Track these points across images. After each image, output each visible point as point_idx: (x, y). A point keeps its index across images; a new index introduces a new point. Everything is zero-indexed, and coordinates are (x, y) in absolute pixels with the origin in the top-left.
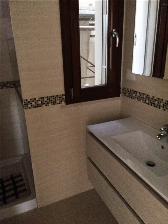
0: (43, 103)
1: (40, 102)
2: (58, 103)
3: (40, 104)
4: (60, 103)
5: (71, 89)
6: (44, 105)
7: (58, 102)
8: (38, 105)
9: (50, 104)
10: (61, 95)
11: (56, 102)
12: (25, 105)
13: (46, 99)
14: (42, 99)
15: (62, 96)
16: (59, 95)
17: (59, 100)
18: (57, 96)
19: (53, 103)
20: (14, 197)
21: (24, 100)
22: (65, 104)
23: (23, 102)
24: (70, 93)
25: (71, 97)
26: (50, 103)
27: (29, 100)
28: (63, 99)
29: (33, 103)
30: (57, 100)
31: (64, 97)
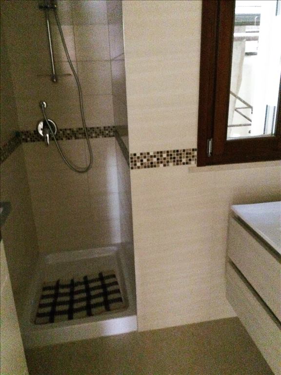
0: (160, 161)
1: (155, 160)
2: (184, 164)
3: (155, 163)
4: (187, 163)
5: (208, 140)
6: (161, 165)
7: (184, 160)
8: (152, 163)
9: (171, 164)
10: (190, 150)
11: (181, 161)
12: (132, 162)
13: (165, 155)
14: (160, 154)
15: (192, 152)
16: (187, 150)
17: (187, 157)
18: (184, 151)
19: (176, 163)
20: (103, 308)
21: (131, 154)
22: (196, 165)
23: (130, 157)
24: (207, 147)
25: (207, 154)
26: (171, 162)
27: (138, 155)
28: (193, 156)
29: (145, 161)
30: (184, 157)
31: (196, 153)
